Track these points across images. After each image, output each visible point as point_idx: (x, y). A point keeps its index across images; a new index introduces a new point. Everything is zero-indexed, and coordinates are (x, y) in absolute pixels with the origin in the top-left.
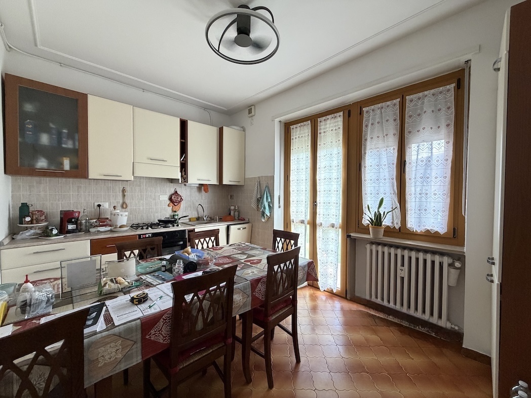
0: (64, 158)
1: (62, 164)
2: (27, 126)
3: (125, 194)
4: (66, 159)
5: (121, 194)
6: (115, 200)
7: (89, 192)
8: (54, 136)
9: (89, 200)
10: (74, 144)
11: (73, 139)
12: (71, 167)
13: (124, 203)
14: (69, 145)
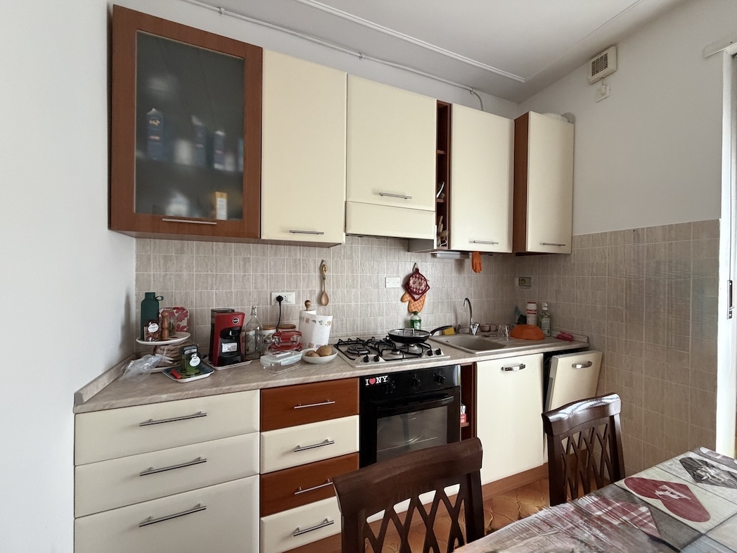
0: (218, 194)
1: (213, 207)
2: (151, 122)
3: (326, 274)
4: (222, 196)
5: (318, 274)
6: (308, 287)
7: (263, 271)
8: (200, 146)
9: (263, 287)
10: (236, 164)
11: (235, 153)
12: (230, 215)
13: (322, 293)
14: (226, 165)
